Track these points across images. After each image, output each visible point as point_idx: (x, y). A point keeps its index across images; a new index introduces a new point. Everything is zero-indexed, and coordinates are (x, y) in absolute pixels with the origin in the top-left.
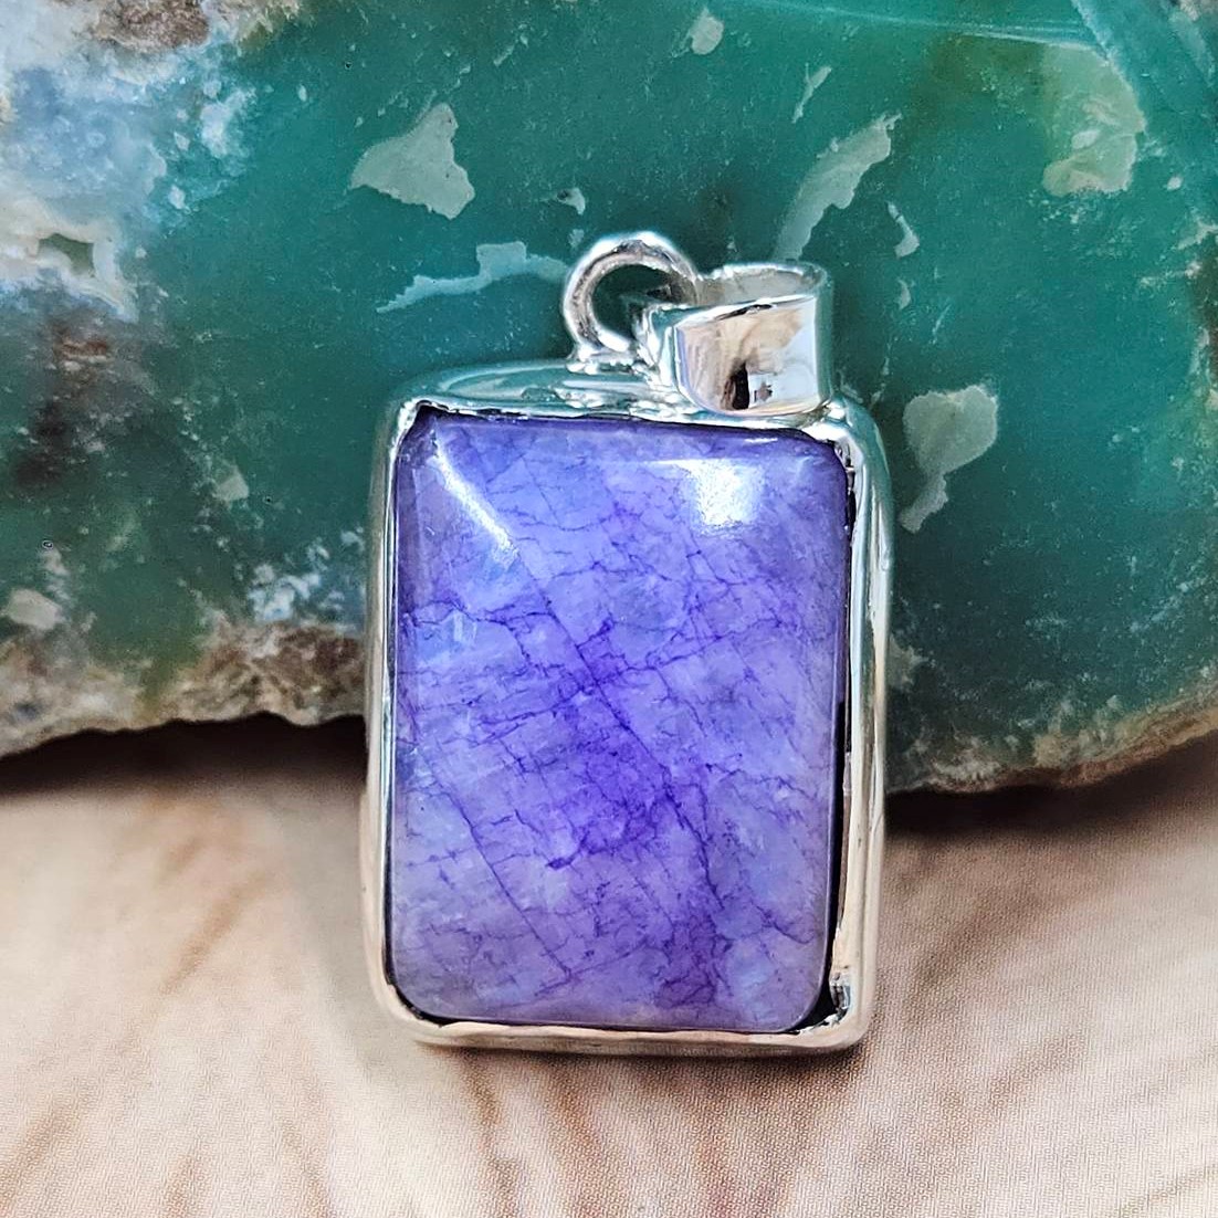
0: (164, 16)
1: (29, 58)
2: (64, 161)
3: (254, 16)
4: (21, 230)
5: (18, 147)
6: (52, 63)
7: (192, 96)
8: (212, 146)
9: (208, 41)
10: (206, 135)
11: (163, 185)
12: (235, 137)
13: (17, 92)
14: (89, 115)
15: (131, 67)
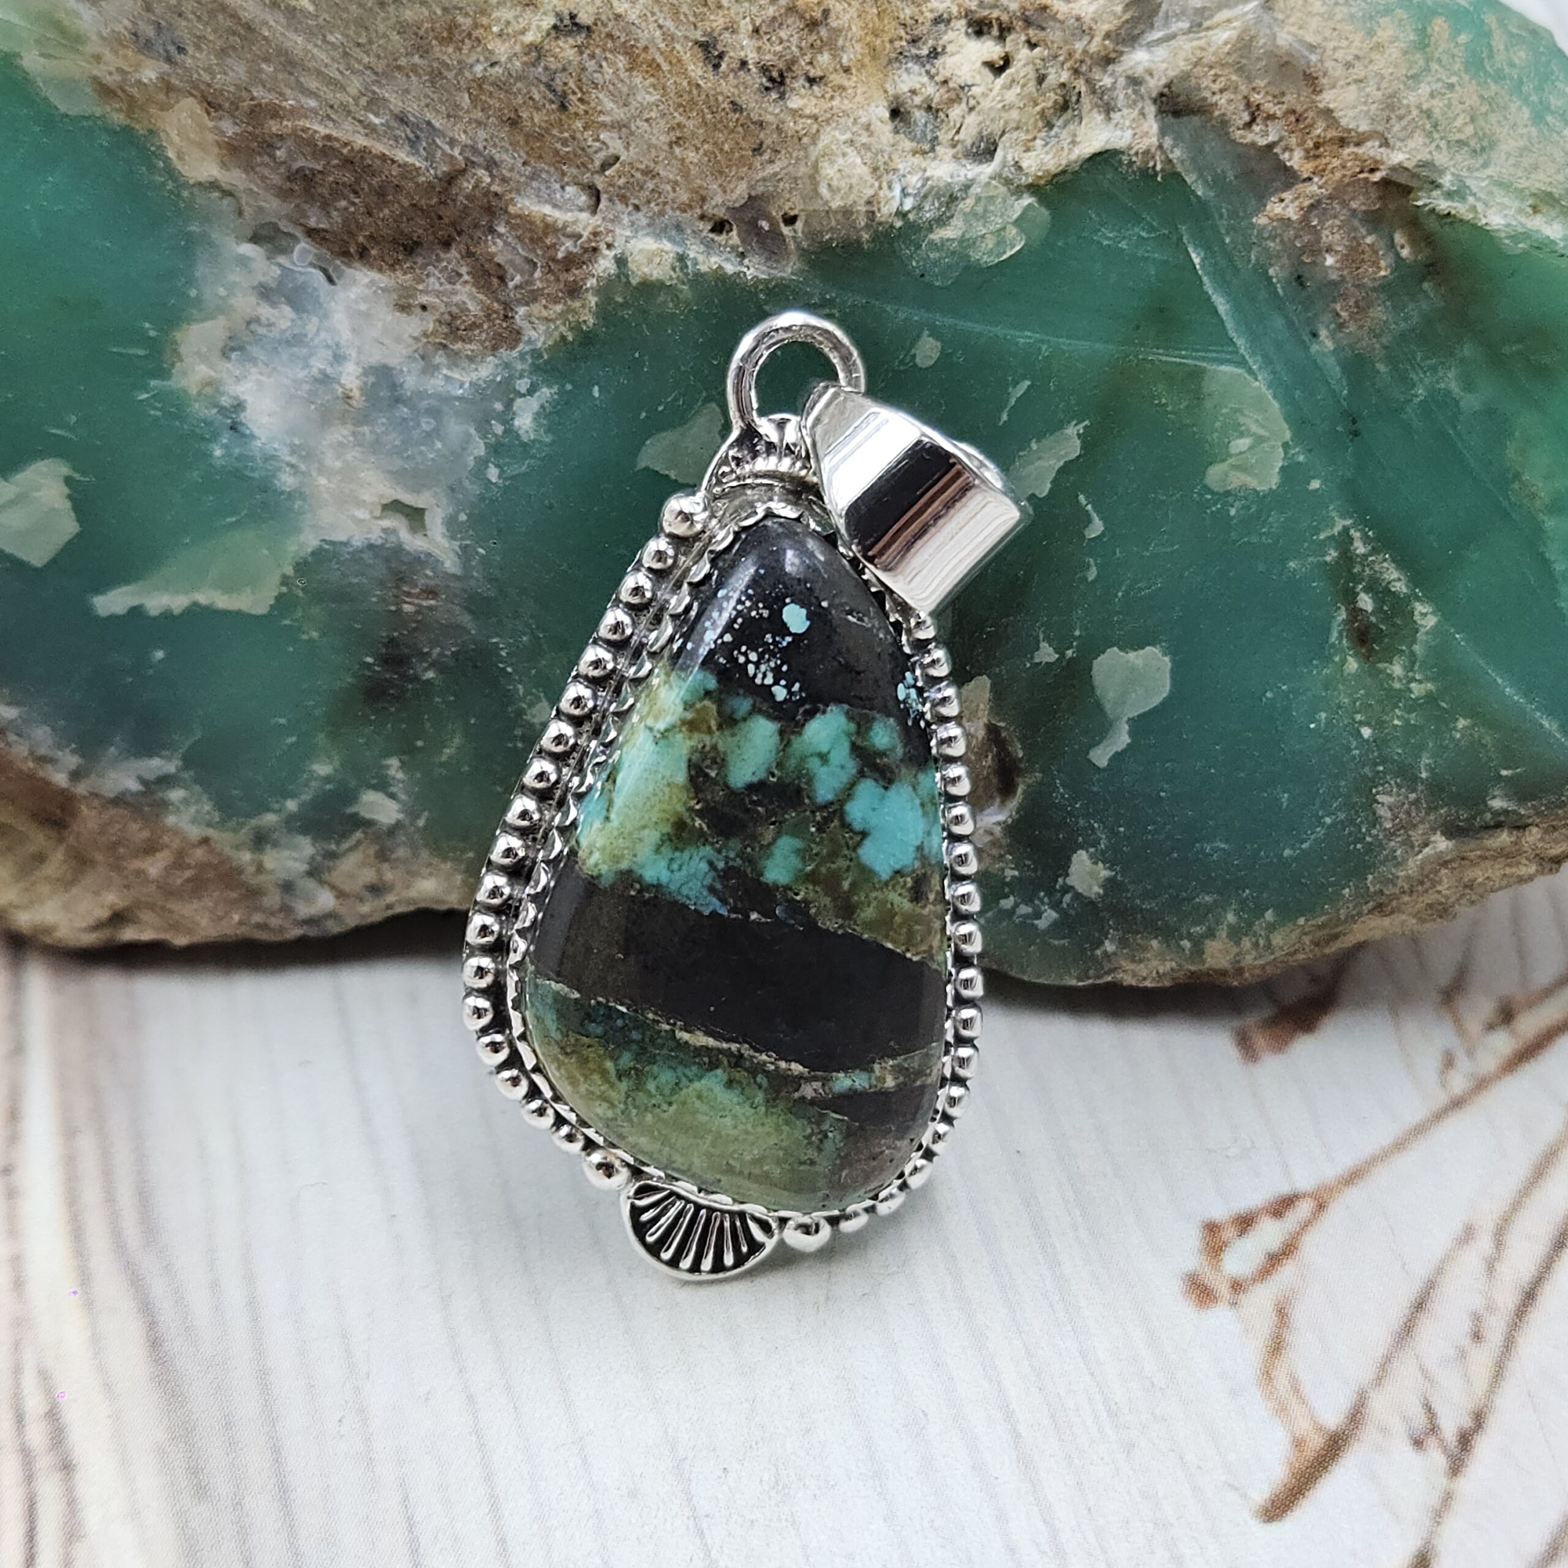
0: (485, 326)
1: (376, 357)
2: (403, 442)
3: (557, 328)
4: (368, 497)
5: (366, 429)
6: (392, 362)
7: (507, 392)
8: (521, 432)
9: (521, 347)
10: (517, 423)
11: (482, 464)
12: (540, 425)
13: (365, 384)
14: (424, 404)
15: (457, 366)
